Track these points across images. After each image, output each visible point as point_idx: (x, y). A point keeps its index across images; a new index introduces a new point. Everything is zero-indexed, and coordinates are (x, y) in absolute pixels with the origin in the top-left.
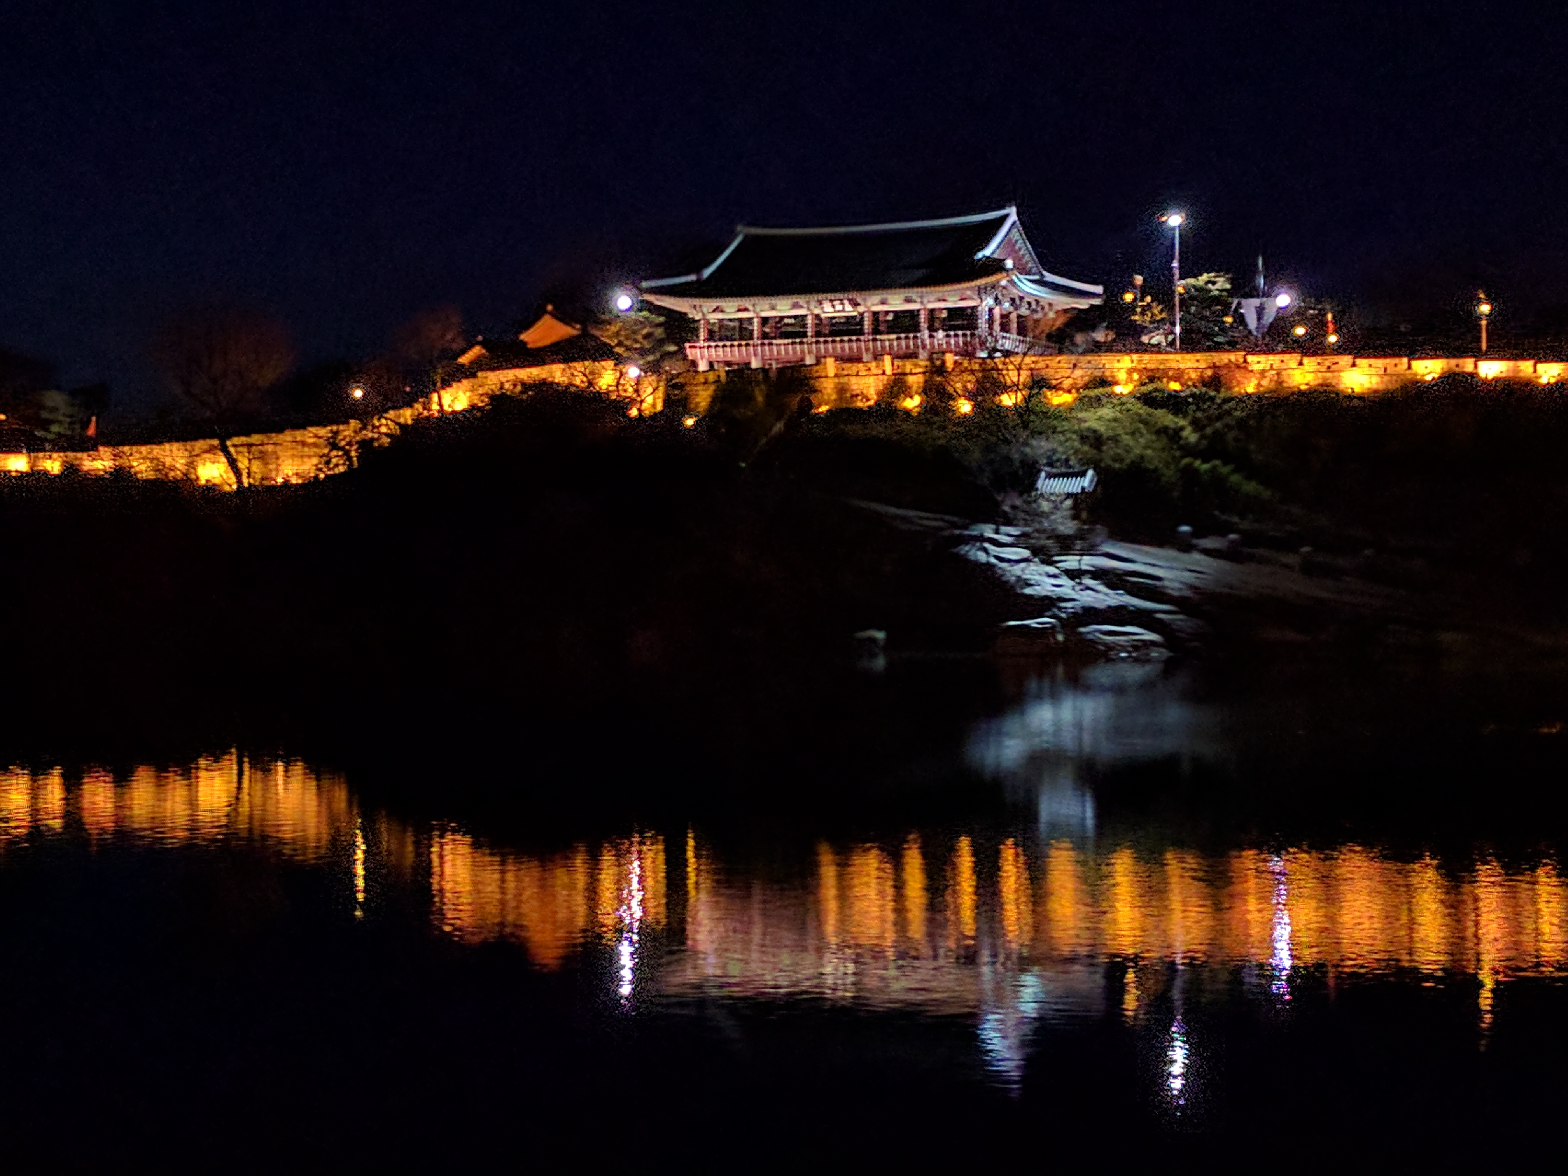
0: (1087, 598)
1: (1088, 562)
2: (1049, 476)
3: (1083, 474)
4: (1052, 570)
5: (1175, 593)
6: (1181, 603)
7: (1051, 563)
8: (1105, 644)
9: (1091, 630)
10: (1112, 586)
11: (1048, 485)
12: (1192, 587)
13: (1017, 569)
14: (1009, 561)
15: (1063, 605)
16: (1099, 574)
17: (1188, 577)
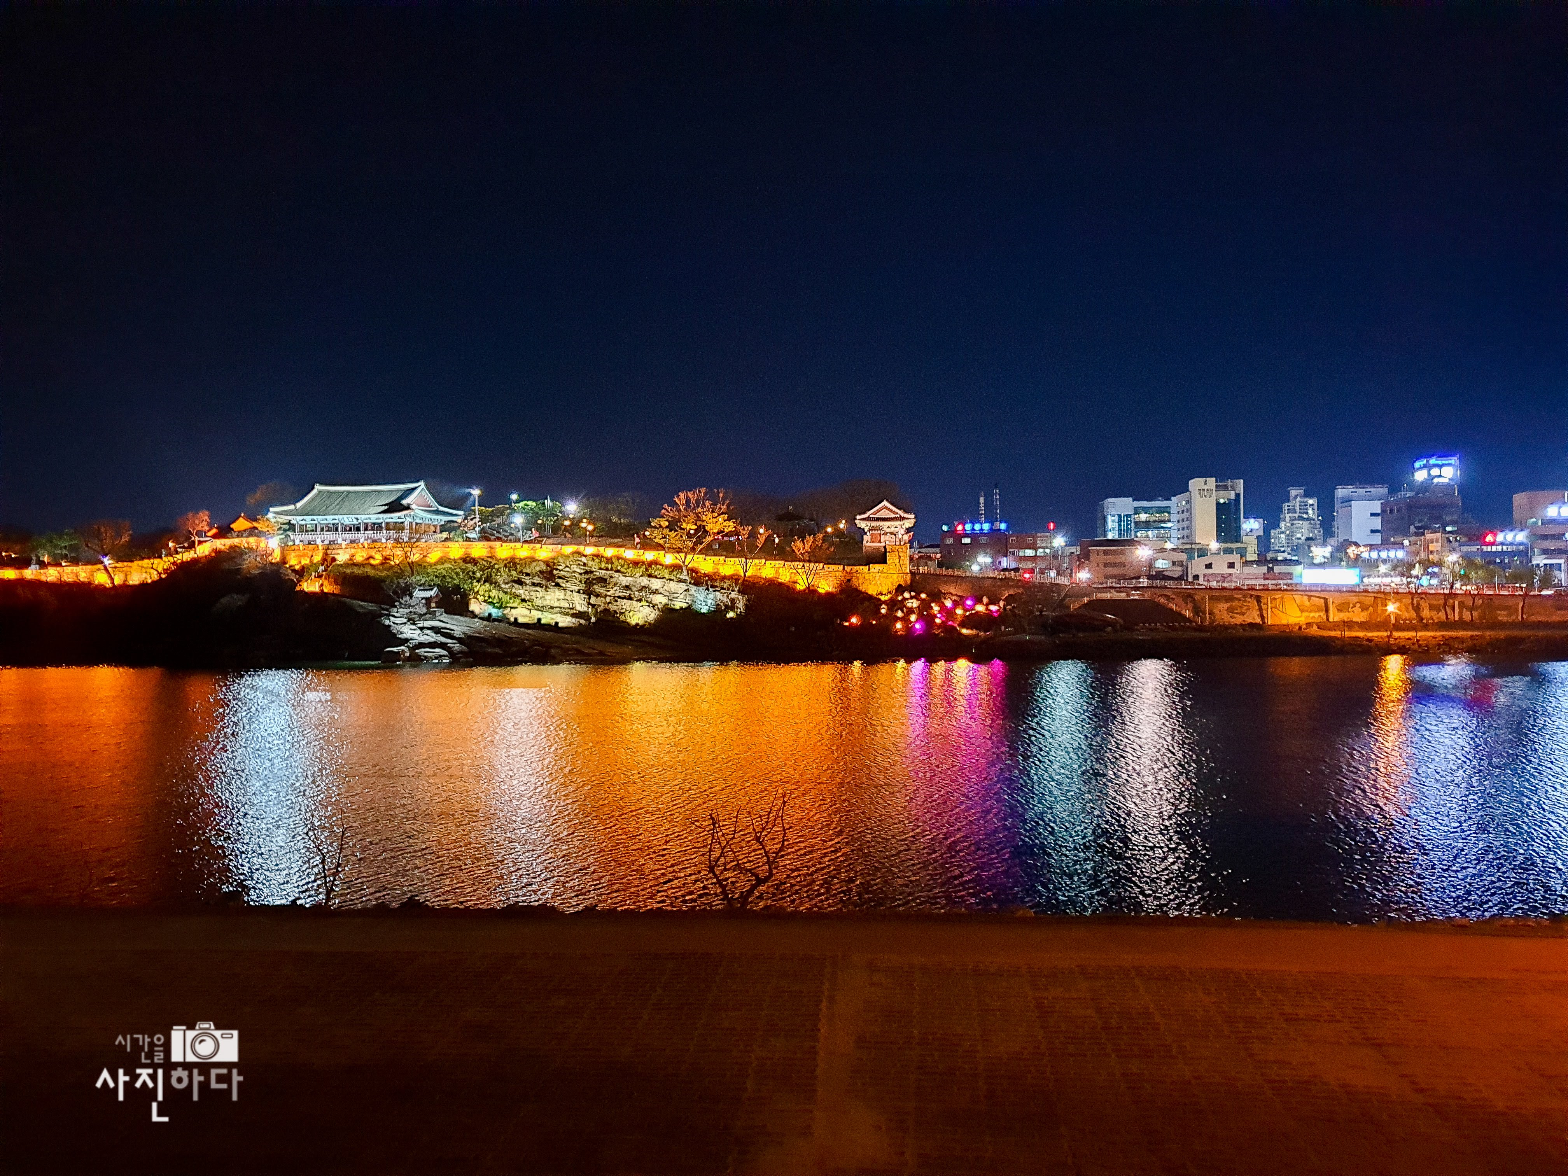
0: (423, 639)
1: (427, 624)
2: (419, 590)
3: (432, 589)
4: (413, 627)
5: (458, 636)
6: (460, 640)
7: (415, 624)
8: (425, 656)
9: (420, 651)
10: (436, 633)
11: (419, 594)
12: (464, 634)
13: (399, 627)
14: (397, 624)
15: (411, 641)
16: (432, 628)
17: (466, 630)
